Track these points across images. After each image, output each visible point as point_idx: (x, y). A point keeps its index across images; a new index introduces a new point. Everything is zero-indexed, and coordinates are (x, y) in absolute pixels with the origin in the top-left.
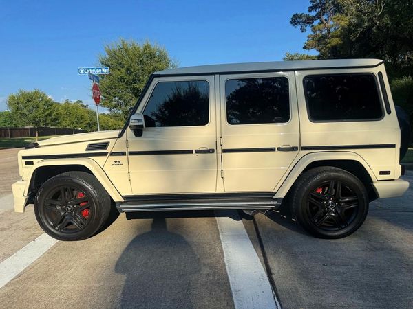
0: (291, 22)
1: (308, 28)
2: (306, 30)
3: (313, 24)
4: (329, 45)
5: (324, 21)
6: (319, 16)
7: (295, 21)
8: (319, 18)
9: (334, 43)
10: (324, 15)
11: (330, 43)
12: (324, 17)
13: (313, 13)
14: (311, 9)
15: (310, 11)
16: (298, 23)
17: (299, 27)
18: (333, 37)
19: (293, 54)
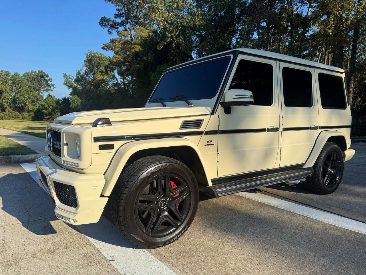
0: (100, 23)
1: (114, 31)
2: (112, 33)
3: (118, 29)
4: (133, 50)
5: (128, 29)
6: (123, 24)
7: (103, 23)
8: (123, 25)
9: (137, 50)
10: (127, 24)
11: (133, 48)
12: (128, 26)
13: (118, 20)
14: (116, 16)
15: (115, 17)
16: (106, 25)
17: (106, 29)
18: (135, 44)
19: (95, 52)
